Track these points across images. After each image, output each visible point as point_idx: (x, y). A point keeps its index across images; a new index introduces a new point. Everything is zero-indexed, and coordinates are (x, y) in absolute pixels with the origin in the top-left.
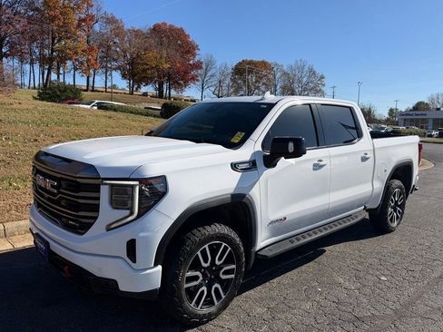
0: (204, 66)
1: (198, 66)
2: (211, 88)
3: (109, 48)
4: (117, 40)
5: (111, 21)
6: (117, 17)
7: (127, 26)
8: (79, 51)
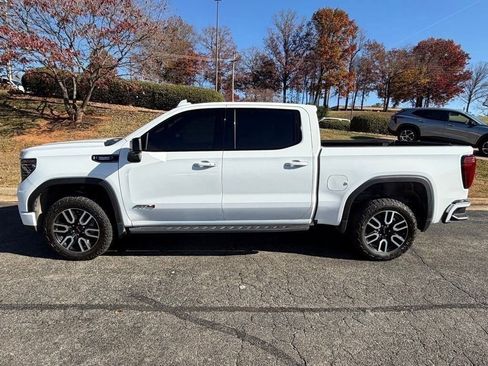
0: (474, 75)
1: (467, 76)
2: (480, 99)
3: (369, 71)
4: (376, 63)
5: (373, 47)
6: (379, 42)
7: (388, 48)
8: (341, 77)
